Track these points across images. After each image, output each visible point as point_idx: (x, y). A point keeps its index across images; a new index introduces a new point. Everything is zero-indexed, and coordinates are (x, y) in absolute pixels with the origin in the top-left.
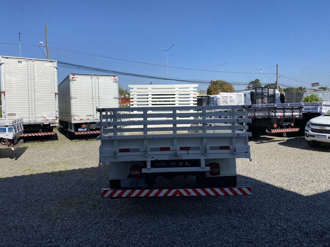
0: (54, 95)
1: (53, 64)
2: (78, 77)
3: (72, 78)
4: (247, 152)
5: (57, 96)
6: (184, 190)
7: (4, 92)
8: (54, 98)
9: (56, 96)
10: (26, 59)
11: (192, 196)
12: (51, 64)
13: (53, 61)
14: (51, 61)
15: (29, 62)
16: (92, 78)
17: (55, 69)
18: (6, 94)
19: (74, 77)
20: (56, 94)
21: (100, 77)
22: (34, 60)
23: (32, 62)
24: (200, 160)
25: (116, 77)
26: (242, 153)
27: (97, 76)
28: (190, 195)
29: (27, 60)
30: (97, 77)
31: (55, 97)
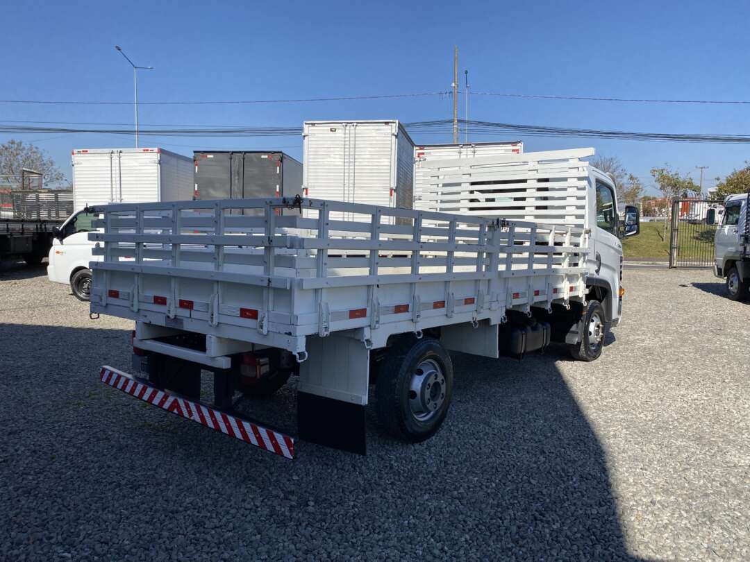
0: (389, 192)
1: (390, 127)
2: (430, 153)
3: (419, 154)
4: (290, 334)
5: (394, 194)
6: (185, 402)
7: (307, 189)
8: (388, 200)
9: (391, 195)
10: (342, 123)
11: (194, 421)
12: (387, 129)
13: (391, 121)
14: (387, 123)
15: (348, 128)
16: (460, 153)
17: (394, 137)
18: (309, 192)
19: (423, 154)
20: (391, 190)
21: (478, 148)
22: (355, 124)
23: (352, 128)
24: (205, 336)
25: (520, 144)
26: (279, 333)
27: (473, 147)
28: (192, 418)
29: (344, 124)
30: (472, 149)
31: (389, 196)
